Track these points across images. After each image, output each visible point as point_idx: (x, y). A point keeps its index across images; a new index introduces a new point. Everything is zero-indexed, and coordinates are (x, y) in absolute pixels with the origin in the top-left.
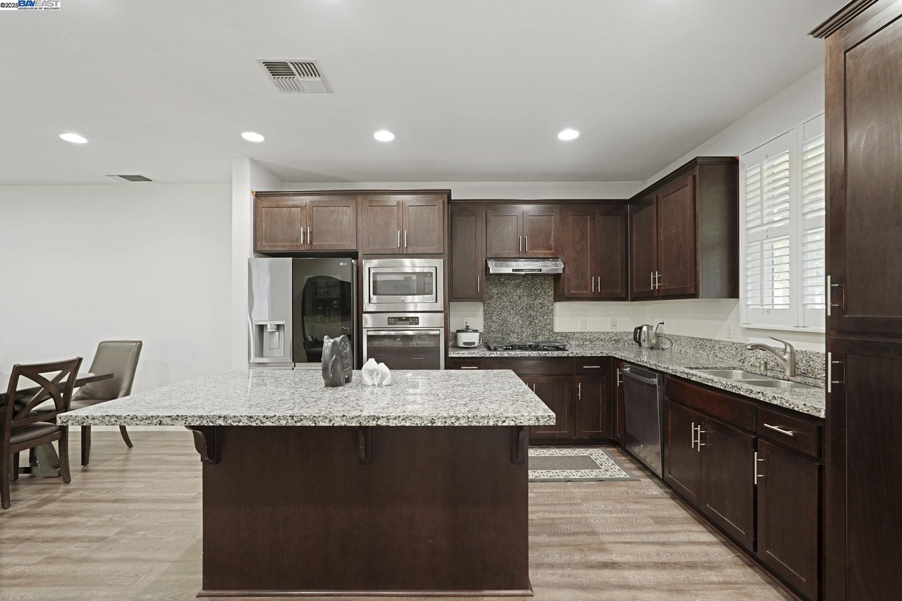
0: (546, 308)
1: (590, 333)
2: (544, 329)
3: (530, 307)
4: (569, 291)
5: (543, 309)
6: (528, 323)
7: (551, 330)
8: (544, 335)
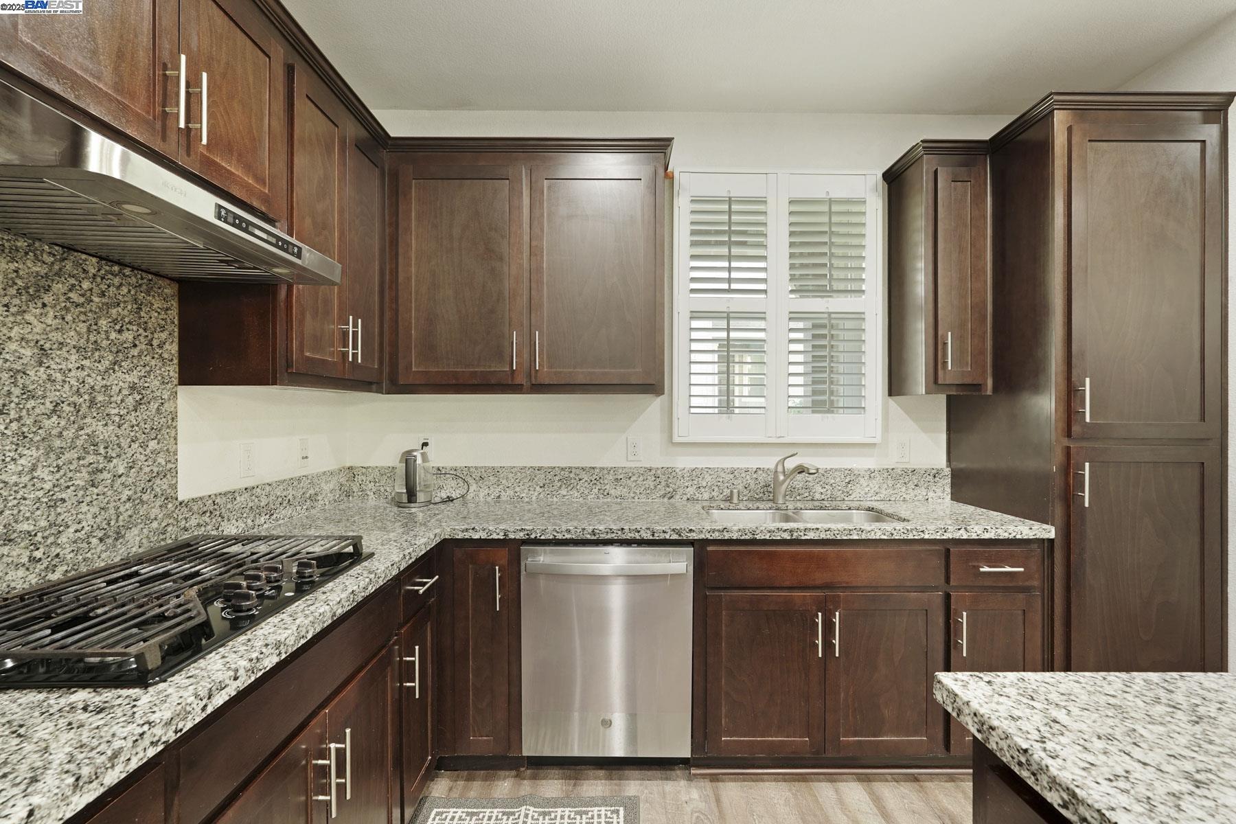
0: (154, 406)
1: (268, 488)
2: (145, 497)
3: (92, 402)
4: (302, 351)
5: (143, 413)
6: (81, 479)
7: (170, 497)
8: (148, 519)
